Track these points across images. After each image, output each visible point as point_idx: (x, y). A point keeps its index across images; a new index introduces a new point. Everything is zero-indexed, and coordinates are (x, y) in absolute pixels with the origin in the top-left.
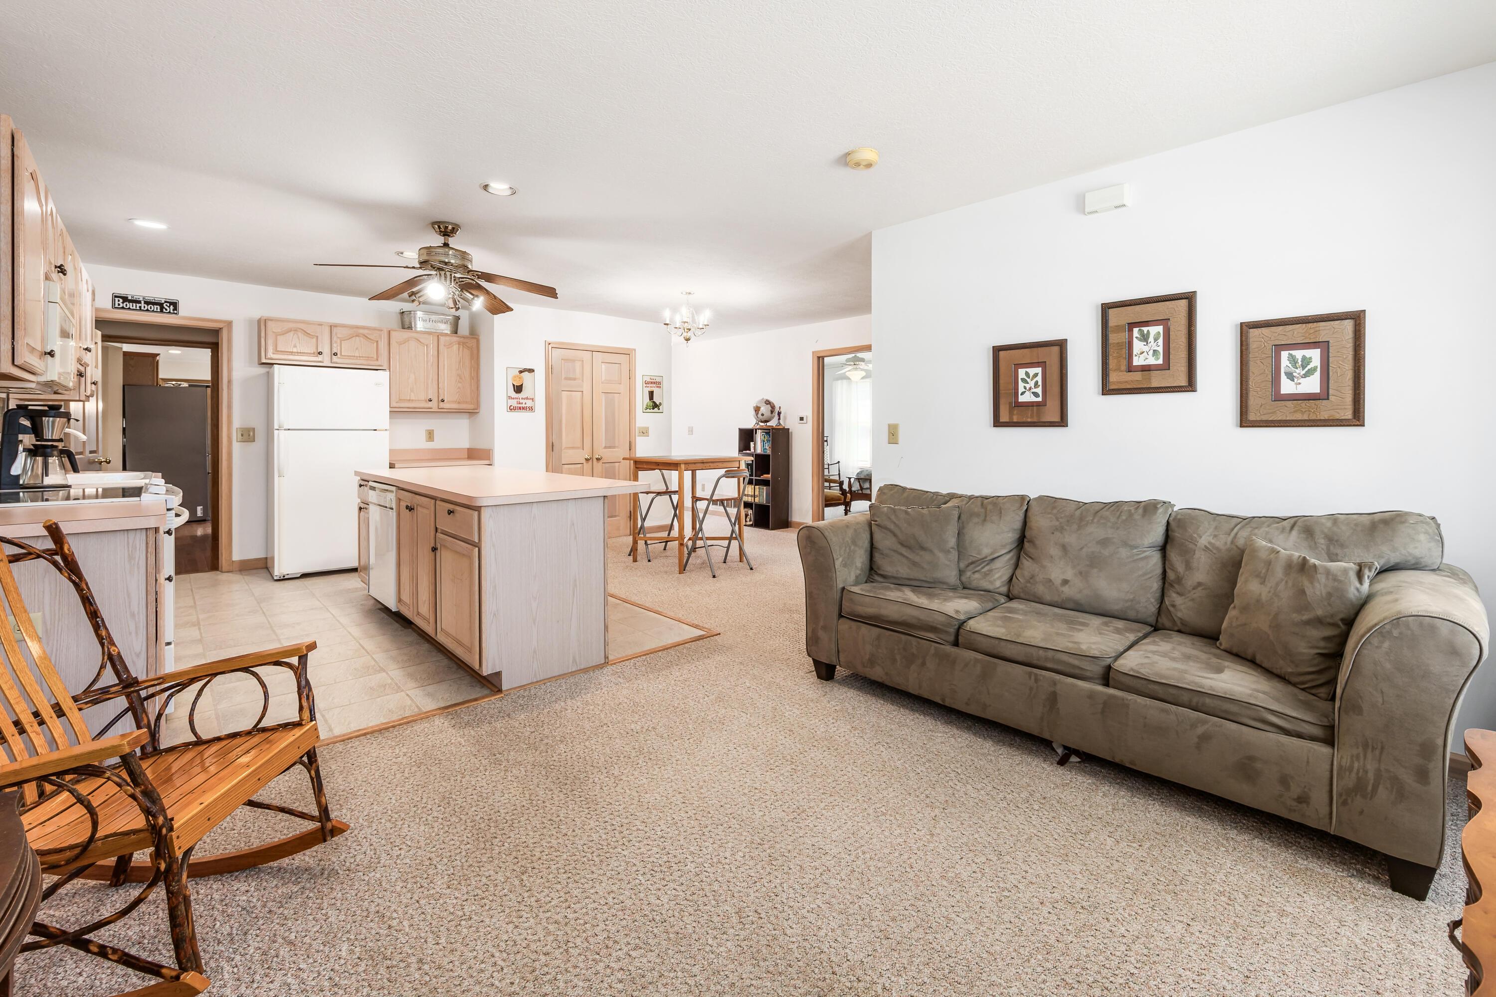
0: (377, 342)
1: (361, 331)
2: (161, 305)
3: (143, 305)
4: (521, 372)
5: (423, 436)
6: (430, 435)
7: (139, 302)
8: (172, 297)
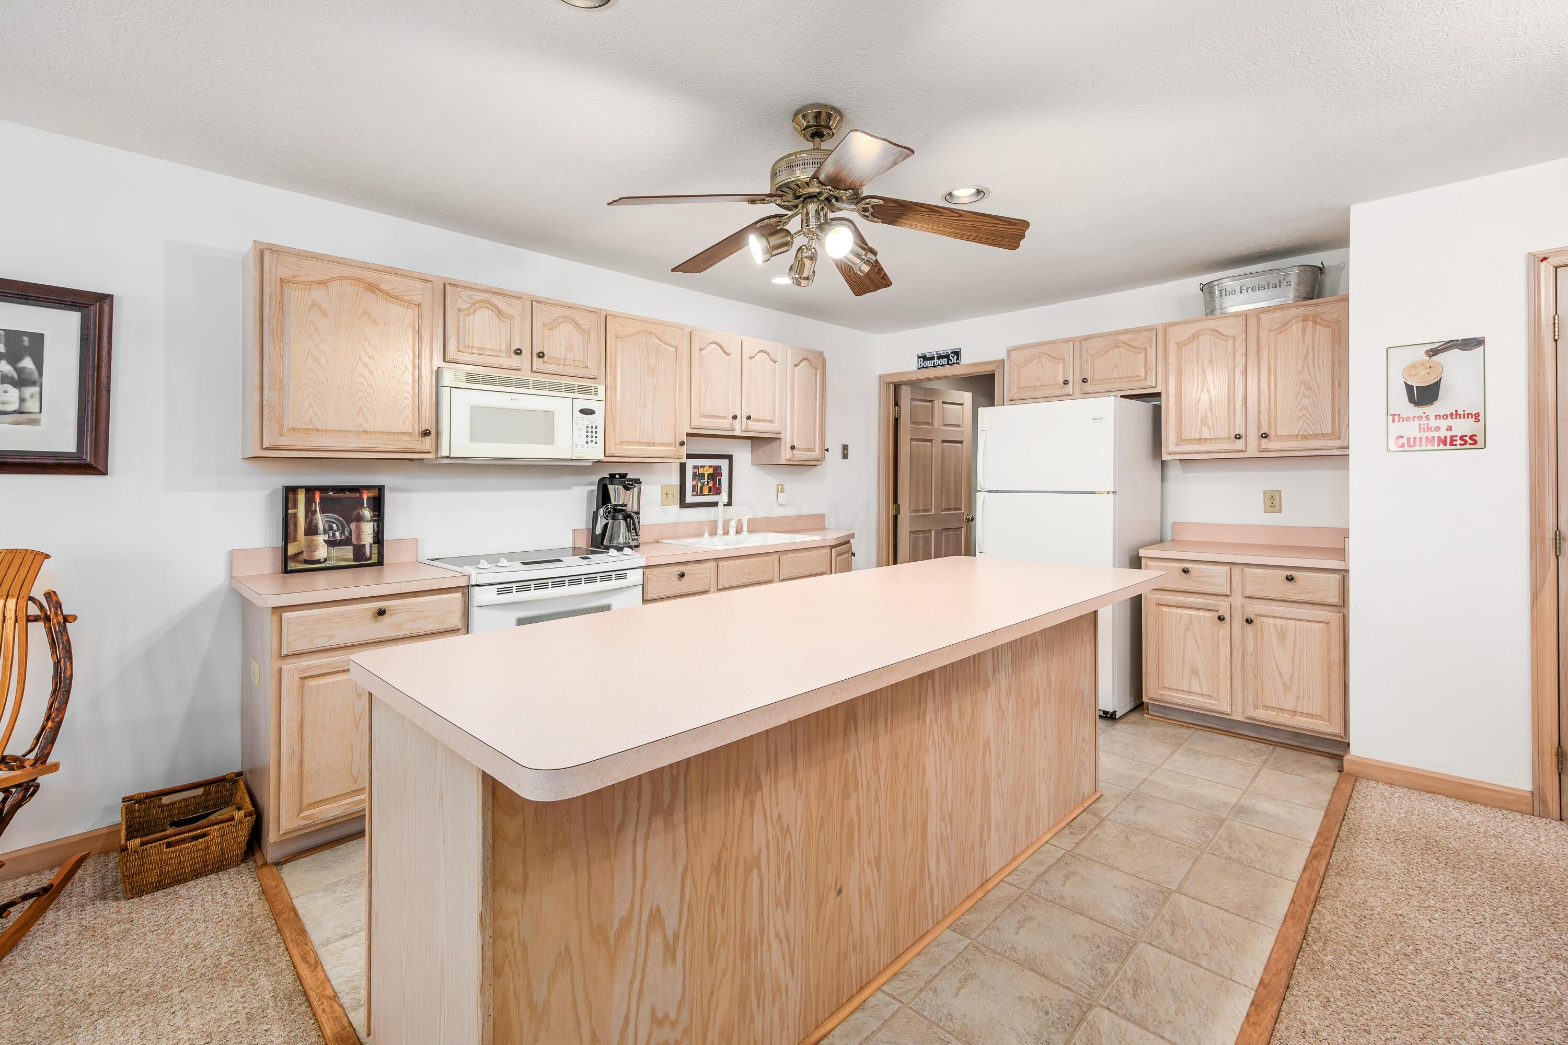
0: (1146, 349)
1: (1121, 338)
2: (947, 357)
3: (936, 360)
4: (1433, 352)
5: (1259, 501)
6: (1273, 502)
7: (933, 358)
8: (954, 346)
